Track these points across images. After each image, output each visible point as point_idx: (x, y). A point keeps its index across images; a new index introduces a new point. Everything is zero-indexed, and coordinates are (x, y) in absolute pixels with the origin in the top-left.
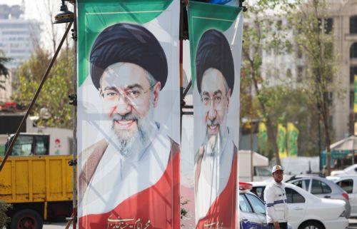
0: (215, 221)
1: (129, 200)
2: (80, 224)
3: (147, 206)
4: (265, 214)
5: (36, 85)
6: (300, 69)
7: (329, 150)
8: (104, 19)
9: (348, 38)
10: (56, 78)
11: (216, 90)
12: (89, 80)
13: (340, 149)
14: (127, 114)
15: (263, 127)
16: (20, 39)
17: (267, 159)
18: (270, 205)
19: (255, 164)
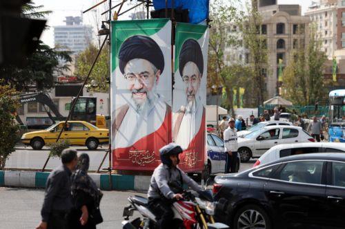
0: (192, 151)
1: (142, 140)
2: (114, 153)
3: (153, 143)
4: (223, 146)
5: (89, 67)
6: (247, 55)
7: (263, 105)
8: (127, 33)
9: (276, 36)
10: (100, 62)
11: (193, 74)
12: (118, 69)
13: (270, 104)
14: (140, 89)
15: (224, 90)
16: (80, 37)
17: (226, 110)
18: (226, 141)
19: (219, 113)
